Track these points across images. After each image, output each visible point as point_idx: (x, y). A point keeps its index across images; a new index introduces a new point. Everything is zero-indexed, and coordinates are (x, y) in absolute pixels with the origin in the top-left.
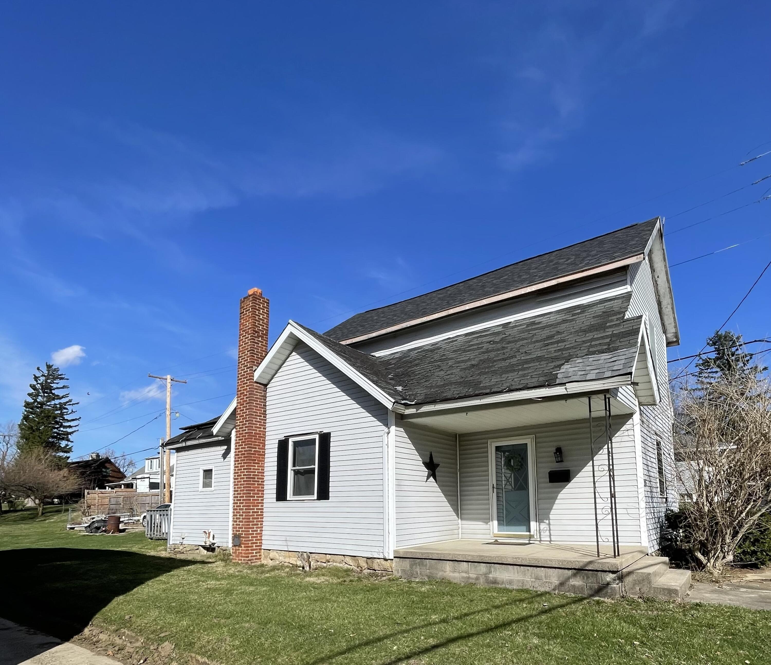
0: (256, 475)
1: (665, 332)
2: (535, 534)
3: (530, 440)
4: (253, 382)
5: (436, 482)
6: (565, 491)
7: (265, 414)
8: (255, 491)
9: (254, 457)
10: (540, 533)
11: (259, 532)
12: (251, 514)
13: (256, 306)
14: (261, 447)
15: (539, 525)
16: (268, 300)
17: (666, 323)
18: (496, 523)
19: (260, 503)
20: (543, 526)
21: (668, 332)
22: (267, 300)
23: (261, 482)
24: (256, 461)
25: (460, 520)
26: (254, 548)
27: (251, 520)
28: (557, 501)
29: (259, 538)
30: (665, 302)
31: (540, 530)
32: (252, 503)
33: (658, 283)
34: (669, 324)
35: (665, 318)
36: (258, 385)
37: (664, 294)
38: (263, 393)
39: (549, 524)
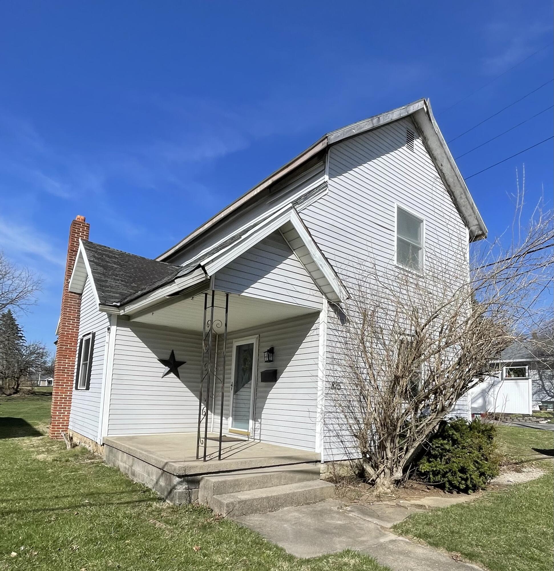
0: (66, 368)
1: (467, 224)
2: (251, 432)
3: (255, 339)
4: (67, 292)
5: (179, 378)
6: (273, 391)
7: (78, 318)
8: (64, 380)
9: (65, 353)
10: (254, 431)
11: (66, 414)
12: (59, 399)
13: (75, 230)
14: (73, 345)
15: (255, 423)
16: (89, 225)
17: (466, 214)
18: (230, 419)
19: (69, 391)
20: (257, 425)
21: (471, 225)
22: (87, 224)
23: (71, 373)
24: (67, 357)
25: (213, 414)
26: (61, 427)
27: (58, 404)
28: (268, 401)
29: (66, 419)
30: (458, 192)
31: (255, 428)
32: (60, 390)
33: (443, 171)
34: (469, 216)
35: (463, 209)
36: (73, 294)
37: (454, 183)
38: (78, 300)
39: (260, 423)
